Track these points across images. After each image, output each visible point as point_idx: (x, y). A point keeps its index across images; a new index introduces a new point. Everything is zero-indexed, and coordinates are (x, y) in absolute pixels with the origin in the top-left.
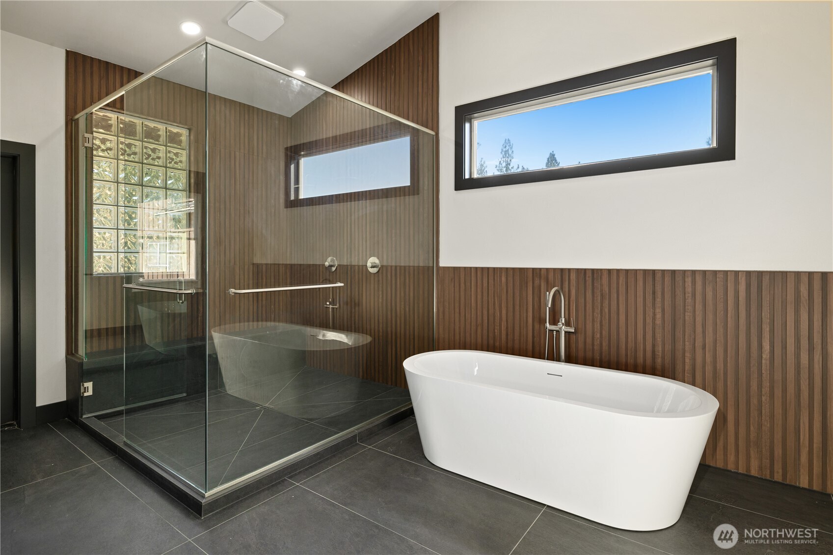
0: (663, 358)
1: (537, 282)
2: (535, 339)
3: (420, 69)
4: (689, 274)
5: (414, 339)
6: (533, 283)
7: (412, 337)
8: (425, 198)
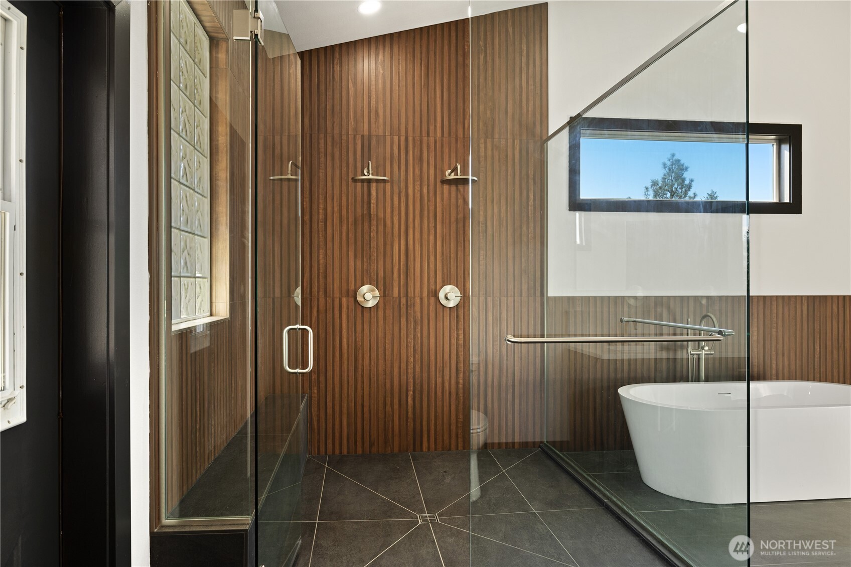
0: (758, 367)
1: (659, 310)
2: (657, 365)
3: (524, 59)
4: (775, 298)
5: (514, 385)
6: (656, 311)
7: (510, 383)
8: (530, 215)
